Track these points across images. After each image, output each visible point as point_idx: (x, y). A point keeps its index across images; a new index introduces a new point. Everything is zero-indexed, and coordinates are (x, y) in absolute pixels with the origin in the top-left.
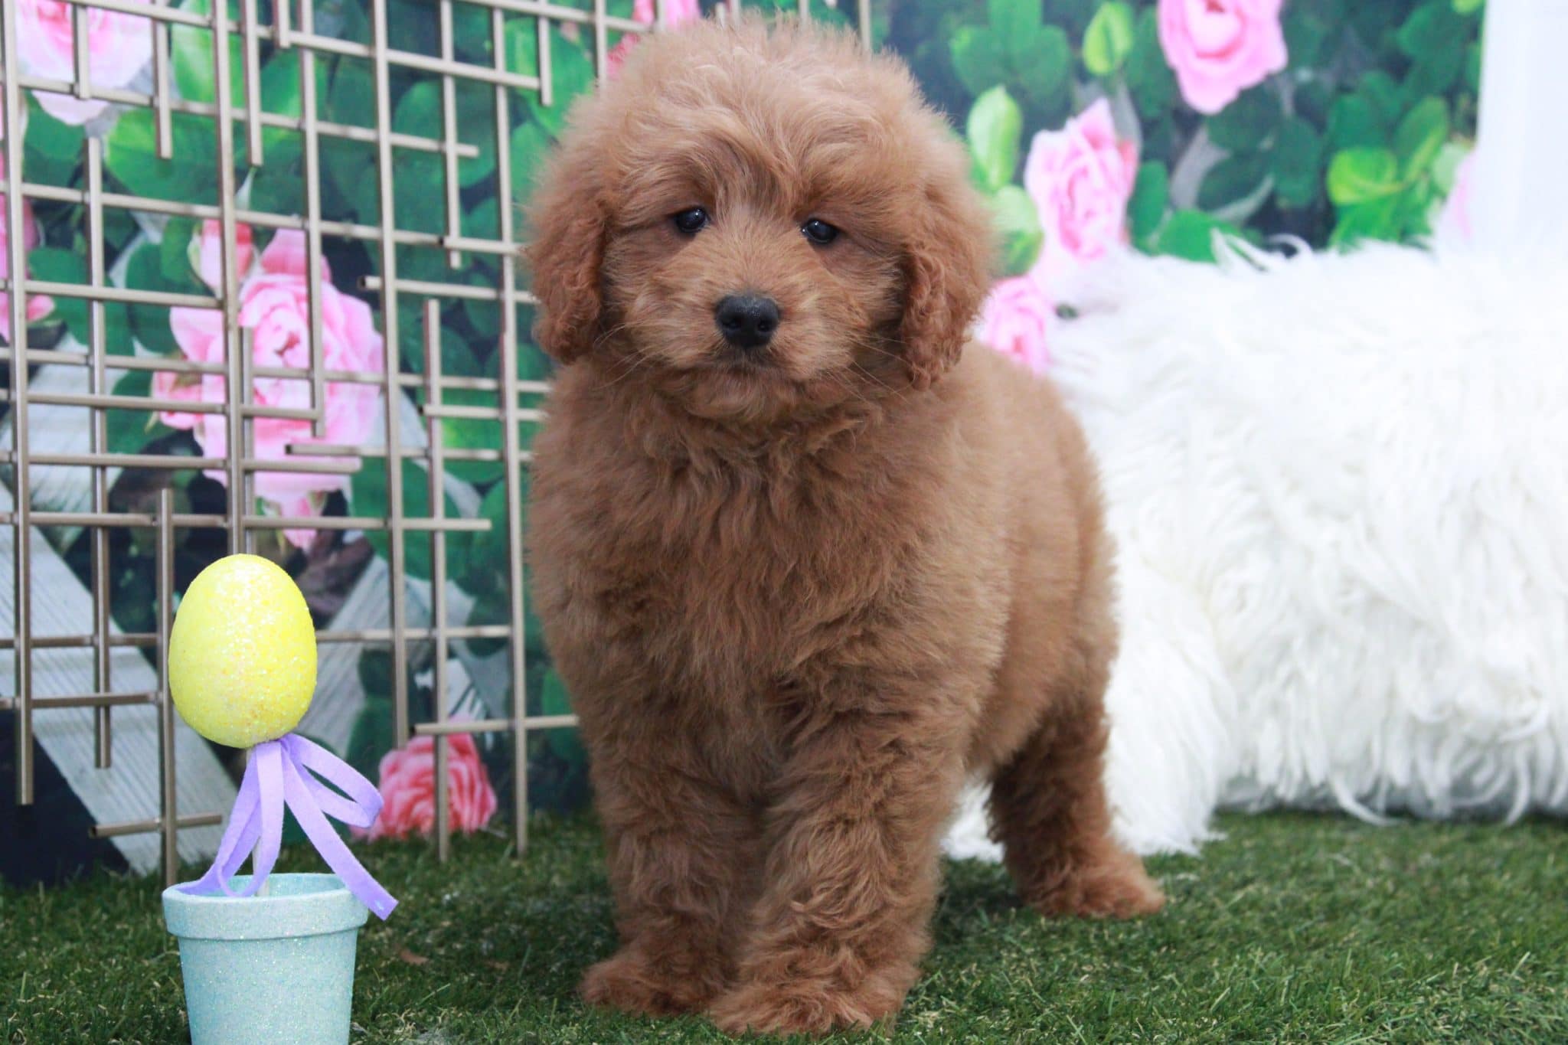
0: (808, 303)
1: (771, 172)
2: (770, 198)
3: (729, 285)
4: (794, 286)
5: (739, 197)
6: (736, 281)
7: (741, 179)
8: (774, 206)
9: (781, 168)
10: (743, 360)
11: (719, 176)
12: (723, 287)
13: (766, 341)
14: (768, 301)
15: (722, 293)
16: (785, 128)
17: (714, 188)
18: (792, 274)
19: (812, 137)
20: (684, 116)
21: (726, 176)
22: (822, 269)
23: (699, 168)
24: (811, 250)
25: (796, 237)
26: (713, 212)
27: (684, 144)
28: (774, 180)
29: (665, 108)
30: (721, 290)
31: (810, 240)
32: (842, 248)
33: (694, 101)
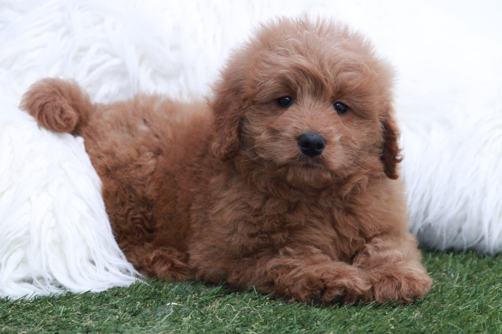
0: (337, 138)
1: (321, 82)
2: (321, 93)
3: (304, 129)
4: (331, 131)
5: (307, 92)
6: (307, 128)
7: (308, 85)
8: (323, 96)
9: (326, 80)
10: (310, 161)
11: (298, 83)
12: (302, 130)
13: (319, 153)
14: (321, 136)
15: (301, 132)
16: (329, 64)
17: (296, 89)
18: (330, 126)
19: (341, 68)
20: (283, 60)
21: (301, 83)
22: (342, 124)
23: (289, 80)
24: (337, 116)
25: (331, 110)
26: (296, 98)
27: (282, 71)
28: (322, 85)
29: (273, 57)
30: (300, 131)
31: (337, 112)
32: (349, 115)
33: (287, 54)
